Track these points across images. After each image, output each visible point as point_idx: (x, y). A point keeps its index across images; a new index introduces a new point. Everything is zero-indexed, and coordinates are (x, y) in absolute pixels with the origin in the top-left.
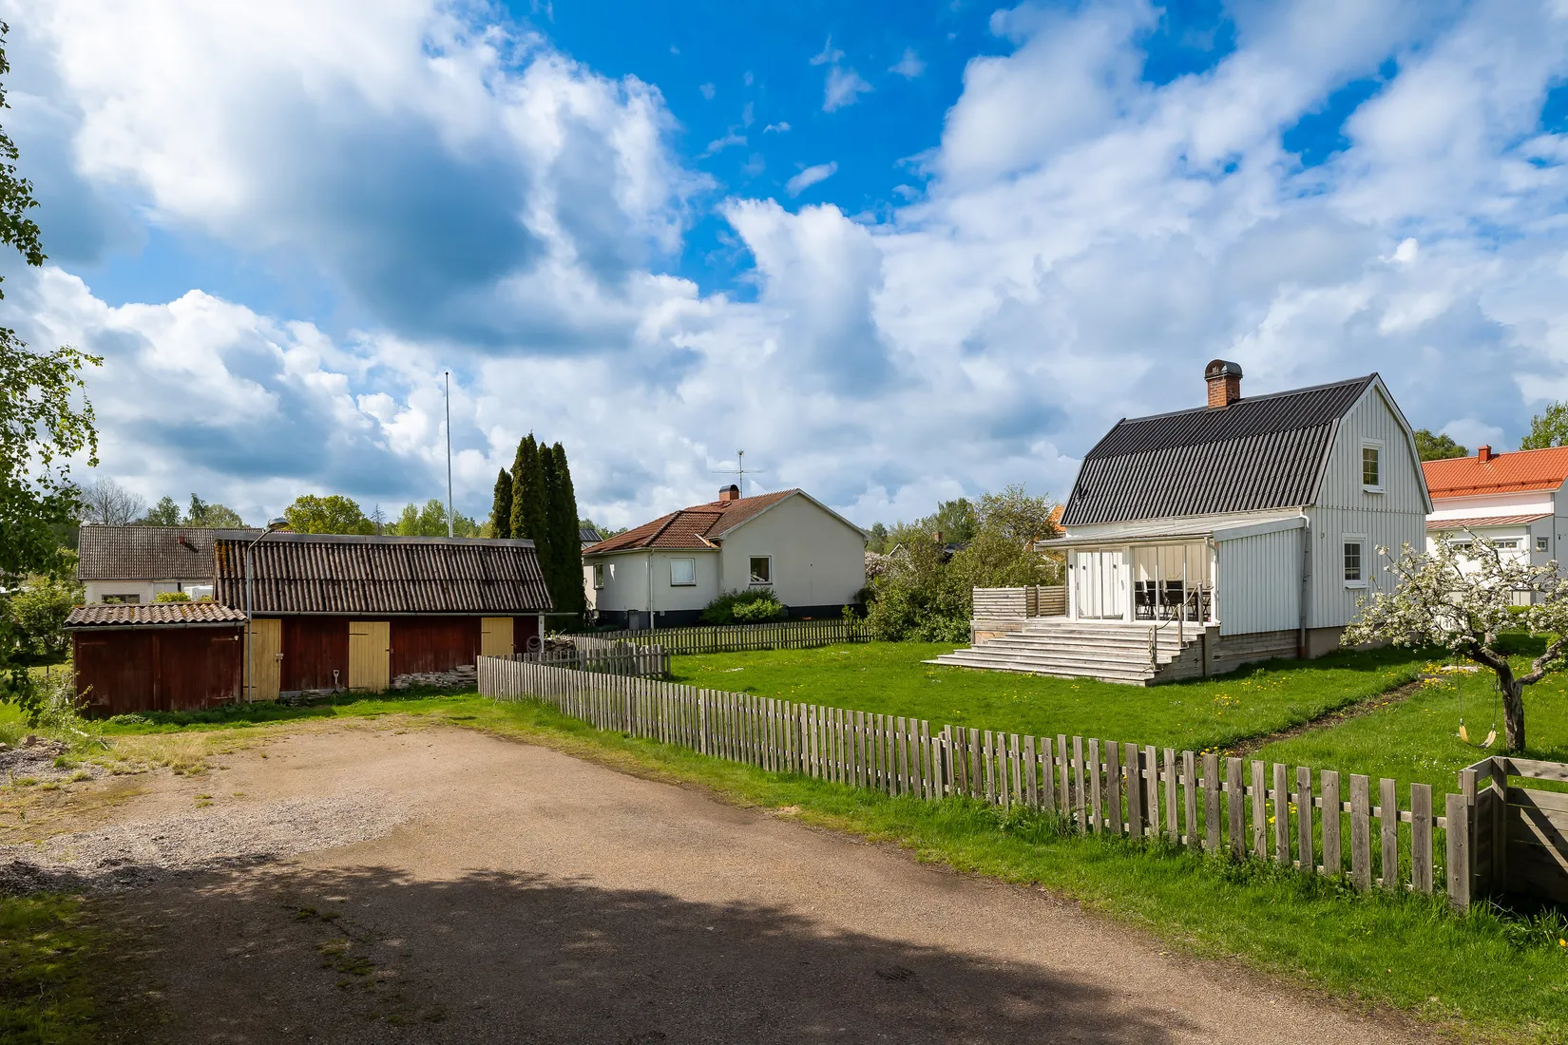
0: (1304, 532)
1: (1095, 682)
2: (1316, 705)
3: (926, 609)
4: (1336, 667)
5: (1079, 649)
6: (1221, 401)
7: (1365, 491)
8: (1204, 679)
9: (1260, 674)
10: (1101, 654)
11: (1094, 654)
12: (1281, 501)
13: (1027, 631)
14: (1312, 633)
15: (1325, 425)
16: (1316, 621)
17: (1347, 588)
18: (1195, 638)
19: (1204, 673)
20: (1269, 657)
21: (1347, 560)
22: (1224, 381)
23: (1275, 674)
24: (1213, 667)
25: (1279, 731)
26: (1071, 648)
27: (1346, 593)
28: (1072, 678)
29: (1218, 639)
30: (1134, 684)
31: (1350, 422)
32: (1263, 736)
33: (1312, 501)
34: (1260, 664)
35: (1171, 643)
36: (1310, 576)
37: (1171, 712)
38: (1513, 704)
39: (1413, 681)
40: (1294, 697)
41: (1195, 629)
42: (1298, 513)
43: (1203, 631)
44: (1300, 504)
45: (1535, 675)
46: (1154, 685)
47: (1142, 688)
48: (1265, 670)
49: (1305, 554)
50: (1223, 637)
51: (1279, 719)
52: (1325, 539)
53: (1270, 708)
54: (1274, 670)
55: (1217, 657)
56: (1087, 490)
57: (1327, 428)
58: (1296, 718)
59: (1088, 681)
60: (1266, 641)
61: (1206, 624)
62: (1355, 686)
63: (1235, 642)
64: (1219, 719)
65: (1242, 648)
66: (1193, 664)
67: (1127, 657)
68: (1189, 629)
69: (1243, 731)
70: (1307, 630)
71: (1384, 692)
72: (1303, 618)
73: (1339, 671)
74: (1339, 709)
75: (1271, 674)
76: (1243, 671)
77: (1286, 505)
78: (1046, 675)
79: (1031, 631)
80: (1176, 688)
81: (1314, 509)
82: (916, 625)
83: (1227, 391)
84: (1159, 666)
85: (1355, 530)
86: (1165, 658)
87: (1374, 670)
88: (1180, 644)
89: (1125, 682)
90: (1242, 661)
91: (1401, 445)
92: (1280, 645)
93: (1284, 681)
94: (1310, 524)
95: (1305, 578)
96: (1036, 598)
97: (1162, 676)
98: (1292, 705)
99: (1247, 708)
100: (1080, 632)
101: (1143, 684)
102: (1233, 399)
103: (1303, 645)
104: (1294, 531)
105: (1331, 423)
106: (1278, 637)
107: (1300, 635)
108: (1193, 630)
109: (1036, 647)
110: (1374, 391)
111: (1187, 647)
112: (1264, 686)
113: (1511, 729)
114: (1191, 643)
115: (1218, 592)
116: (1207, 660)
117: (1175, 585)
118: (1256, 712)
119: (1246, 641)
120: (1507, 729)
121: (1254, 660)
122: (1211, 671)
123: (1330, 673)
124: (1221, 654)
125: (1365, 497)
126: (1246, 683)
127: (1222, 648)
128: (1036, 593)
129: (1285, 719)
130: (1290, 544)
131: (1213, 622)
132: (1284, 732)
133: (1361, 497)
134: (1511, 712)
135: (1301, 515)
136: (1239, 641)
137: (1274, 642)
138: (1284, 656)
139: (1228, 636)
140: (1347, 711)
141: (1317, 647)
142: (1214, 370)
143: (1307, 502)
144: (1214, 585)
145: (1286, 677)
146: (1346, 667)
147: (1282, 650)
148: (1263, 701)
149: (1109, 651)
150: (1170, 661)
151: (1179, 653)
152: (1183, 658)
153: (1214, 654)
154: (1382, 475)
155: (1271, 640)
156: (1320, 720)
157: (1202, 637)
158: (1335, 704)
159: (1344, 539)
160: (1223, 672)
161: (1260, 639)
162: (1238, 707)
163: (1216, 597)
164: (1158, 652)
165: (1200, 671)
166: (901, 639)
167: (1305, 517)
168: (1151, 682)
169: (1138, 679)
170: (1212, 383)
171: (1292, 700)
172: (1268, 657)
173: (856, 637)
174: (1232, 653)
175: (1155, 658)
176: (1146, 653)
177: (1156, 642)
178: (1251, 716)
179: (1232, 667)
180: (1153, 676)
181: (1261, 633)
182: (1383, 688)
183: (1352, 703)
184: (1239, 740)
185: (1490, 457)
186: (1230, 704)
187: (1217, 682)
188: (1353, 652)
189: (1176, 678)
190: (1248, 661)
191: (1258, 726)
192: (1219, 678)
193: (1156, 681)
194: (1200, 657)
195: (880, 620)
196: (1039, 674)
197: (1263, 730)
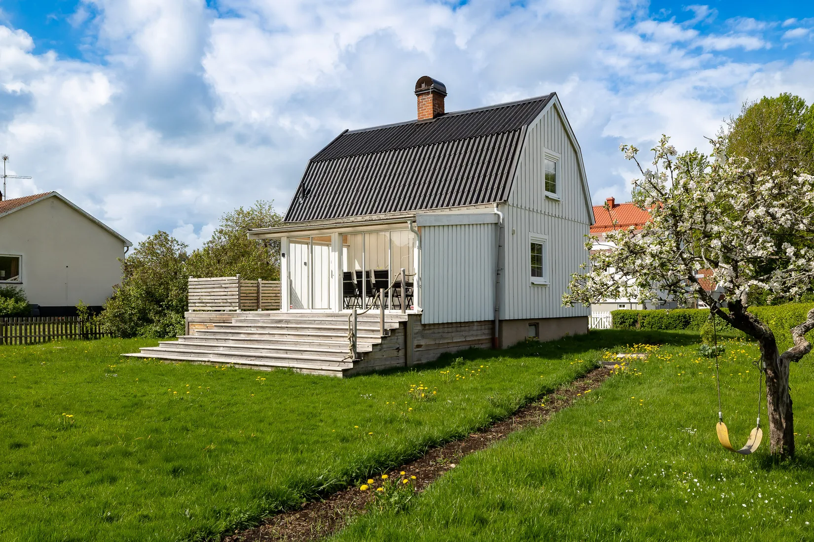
0: (498, 227)
1: (293, 373)
2: (515, 395)
3: (161, 306)
4: (527, 355)
5: (285, 339)
6: (428, 114)
7: (547, 197)
8: (404, 369)
9: (459, 363)
10: (304, 343)
11: (296, 343)
12: (478, 199)
13: (237, 321)
14: (504, 324)
15: (515, 131)
16: (508, 313)
17: (533, 283)
18: (397, 326)
19: (406, 363)
20: (467, 347)
21: (533, 258)
22: (431, 96)
23: (474, 363)
24: (415, 357)
25: (479, 430)
26: (277, 338)
27: (532, 288)
28: (269, 369)
29: (420, 328)
30: (331, 374)
31: (535, 130)
32: (461, 438)
33: (505, 198)
34: (459, 354)
35: (373, 331)
36: (503, 269)
37: (358, 407)
38: (781, 390)
39: (597, 367)
40: (492, 386)
41: (397, 316)
42: (492, 209)
43: (405, 319)
44: (495, 200)
45: (802, 348)
46: (351, 376)
47: (339, 379)
48: (464, 359)
49: (499, 248)
50: (424, 325)
51: (479, 414)
52: (515, 235)
53: (469, 399)
54: (472, 359)
55: (419, 346)
56: (309, 190)
57: (517, 133)
58: (498, 411)
59: (285, 373)
60: (465, 331)
61: (408, 312)
62: (549, 373)
63: (436, 331)
64: (410, 416)
65: (442, 338)
66: (395, 353)
67: (329, 346)
68: (392, 316)
69: (436, 433)
70: (501, 321)
71: (576, 379)
72: (497, 310)
73: (530, 359)
74: (540, 397)
75: (469, 363)
76: (444, 360)
77: (483, 202)
78: (244, 367)
79: (241, 321)
80: (375, 378)
81: (506, 207)
82: (151, 321)
83: (434, 105)
84: (359, 355)
85: (539, 232)
86: (365, 346)
87: (560, 358)
88: (382, 331)
89: (323, 373)
90: (442, 350)
91: (573, 161)
92: (477, 335)
93: (482, 369)
94: (503, 219)
95: (498, 271)
96: (258, 292)
97: (362, 365)
98: (490, 396)
99: (444, 400)
100: (287, 322)
101: (340, 375)
102: (439, 112)
103: (497, 336)
104: (490, 226)
105: (520, 129)
106: (475, 328)
107: (495, 326)
108: (395, 317)
109: (242, 337)
110: (553, 108)
111: (389, 334)
112: (463, 375)
113: (777, 423)
114: (393, 331)
115: (420, 279)
116: (409, 350)
117: (382, 275)
118: (453, 403)
119: (446, 330)
120: (772, 425)
121: (453, 350)
122: (413, 360)
123: (524, 361)
124: (423, 342)
125: (547, 201)
126: (445, 373)
127: (423, 337)
128: (258, 286)
129: (485, 413)
130: (486, 236)
131: (416, 309)
132: (486, 431)
133: (543, 201)
134: (778, 400)
135: (496, 211)
136: (441, 330)
137: (471, 333)
138: (482, 346)
139: (430, 325)
140: (547, 401)
141: (509, 338)
142: (423, 85)
143: (501, 199)
144: (416, 271)
145: (482, 365)
146: (536, 356)
147: (479, 340)
148: (462, 391)
149: (310, 340)
150: (370, 349)
151: (380, 341)
152: (384, 346)
153: (416, 343)
154: (559, 187)
155: (469, 331)
156: (523, 412)
157: (403, 324)
158: (535, 393)
159: (530, 238)
160: (424, 361)
161: (459, 329)
162: (434, 399)
163: (418, 284)
164: (358, 340)
165: (402, 361)
166: (134, 335)
167: (499, 213)
168: (350, 372)
169: (335, 369)
170: (421, 98)
171: (491, 389)
172: (465, 347)
173: (92, 334)
174: (433, 343)
175: (354, 346)
176: (347, 342)
177: (356, 330)
178: (448, 410)
179: (433, 356)
180: (351, 366)
181: (460, 323)
182: (574, 375)
183: (550, 391)
184: (431, 447)
185: (614, 206)
186: (426, 396)
187: (418, 371)
188: (538, 343)
189: (377, 368)
190: (448, 350)
191: (454, 424)
192: (420, 367)
193: (354, 372)
194: (401, 346)
195: (115, 316)
196: (237, 366)
197: (460, 430)
